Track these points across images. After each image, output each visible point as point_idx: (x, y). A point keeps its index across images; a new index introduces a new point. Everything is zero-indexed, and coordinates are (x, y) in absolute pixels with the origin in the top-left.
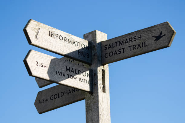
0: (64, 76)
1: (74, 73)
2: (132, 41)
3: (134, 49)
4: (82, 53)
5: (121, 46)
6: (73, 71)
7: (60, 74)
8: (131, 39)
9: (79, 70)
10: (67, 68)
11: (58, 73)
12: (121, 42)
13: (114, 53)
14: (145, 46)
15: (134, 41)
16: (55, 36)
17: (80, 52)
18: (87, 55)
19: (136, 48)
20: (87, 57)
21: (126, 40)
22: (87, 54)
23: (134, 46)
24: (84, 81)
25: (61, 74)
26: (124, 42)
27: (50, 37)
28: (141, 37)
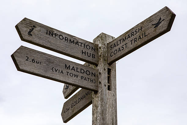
0: (63, 73)
1: (75, 71)
2: (133, 35)
3: (135, 42)
4: (86, 53)
5: (124, 43)
6: (74, 69)
7: (56, 71)
8: (132, 33)
9: (81, 69)
10: (66, 66)
11: (54, 69)
12: (124, 39)
13: (118, 50)
14: (145, 36)
15: (135, 34)
16: (54, 36)
17: (84, 52)
18: (93, 56)
19: (137, 40)
20: (92, 57)
21: (129, 35)
22: (93, 54)
23: (135, 39)
24: (87, 80)
25: (58, 72)
26: (127, 37)
27: (48, 36)
28: (141, 29)
